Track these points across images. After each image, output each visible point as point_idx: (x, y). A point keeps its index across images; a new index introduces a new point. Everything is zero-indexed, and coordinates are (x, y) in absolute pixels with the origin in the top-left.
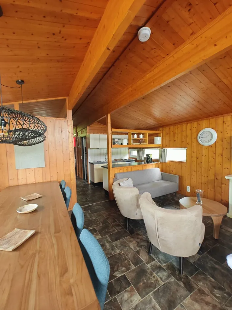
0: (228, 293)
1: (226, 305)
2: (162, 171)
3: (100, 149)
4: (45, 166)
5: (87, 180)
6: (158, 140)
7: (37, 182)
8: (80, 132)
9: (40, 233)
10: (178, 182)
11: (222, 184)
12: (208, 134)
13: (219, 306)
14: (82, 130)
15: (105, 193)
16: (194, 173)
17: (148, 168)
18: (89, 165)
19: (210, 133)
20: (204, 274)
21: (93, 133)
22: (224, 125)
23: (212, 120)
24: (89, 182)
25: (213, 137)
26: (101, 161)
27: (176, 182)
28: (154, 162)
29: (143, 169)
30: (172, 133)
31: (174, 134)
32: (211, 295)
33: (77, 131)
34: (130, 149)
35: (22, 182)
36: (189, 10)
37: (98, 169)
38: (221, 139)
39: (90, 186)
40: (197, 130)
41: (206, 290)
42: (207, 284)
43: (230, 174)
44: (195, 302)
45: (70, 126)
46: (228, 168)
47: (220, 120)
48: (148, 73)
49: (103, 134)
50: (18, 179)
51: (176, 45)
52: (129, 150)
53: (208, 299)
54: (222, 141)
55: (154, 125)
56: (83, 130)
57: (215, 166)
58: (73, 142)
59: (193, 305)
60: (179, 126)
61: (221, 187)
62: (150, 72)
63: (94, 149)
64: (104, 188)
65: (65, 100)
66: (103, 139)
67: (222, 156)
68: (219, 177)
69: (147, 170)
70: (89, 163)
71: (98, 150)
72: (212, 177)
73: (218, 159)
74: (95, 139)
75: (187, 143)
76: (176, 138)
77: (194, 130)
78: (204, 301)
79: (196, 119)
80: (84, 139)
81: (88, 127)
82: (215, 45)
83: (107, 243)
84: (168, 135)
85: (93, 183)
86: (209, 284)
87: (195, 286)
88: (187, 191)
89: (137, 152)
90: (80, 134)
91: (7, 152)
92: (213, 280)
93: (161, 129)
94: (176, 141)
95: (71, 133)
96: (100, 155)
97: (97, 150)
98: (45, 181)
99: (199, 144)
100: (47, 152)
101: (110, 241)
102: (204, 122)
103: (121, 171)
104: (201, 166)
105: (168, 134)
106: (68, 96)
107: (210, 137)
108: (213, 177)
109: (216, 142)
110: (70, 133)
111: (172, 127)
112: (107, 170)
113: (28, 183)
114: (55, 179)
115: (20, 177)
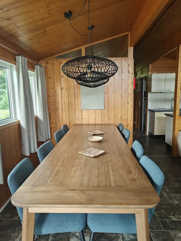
3: (165, 93)
4: (104, 108)
5: (145, 132)
7: (97, 123)
8: (140, 72)
9: (108, 153)
14: (142, 69)
15: (167, 148)
18: (148, 113)
21: (156, 72)
24: (147, 134)
26: (164, 108)
33: (136, 72)
35: (85, 122)
37: (160, 118)
39: (147, 138)
45: (131, 65)
49: (171, 73)
50: (82, 119)
56: (144, 69)
58: (132, 84)
63: (156, 93)
64: (166, 141)
65: (127, 35)
66: (170, 80)
70: (149, 110)
71: (162, 94)
74: (159, 80)
80: (144, 80)
81: (150, 65)
83: (165, 192)
85: (151, 135)
90: (140, 74)
91: (75, 94)
95: (131, 73)
96: (165, 100)
97: (160, 94)
98: (103, 123)
100: (107, 94)
101: (168, 192)
106: (130, 31)
110: (129, 73)
112: (172, 118)
113: (90, 123)
114: (112, 122)
115: (84, 117)
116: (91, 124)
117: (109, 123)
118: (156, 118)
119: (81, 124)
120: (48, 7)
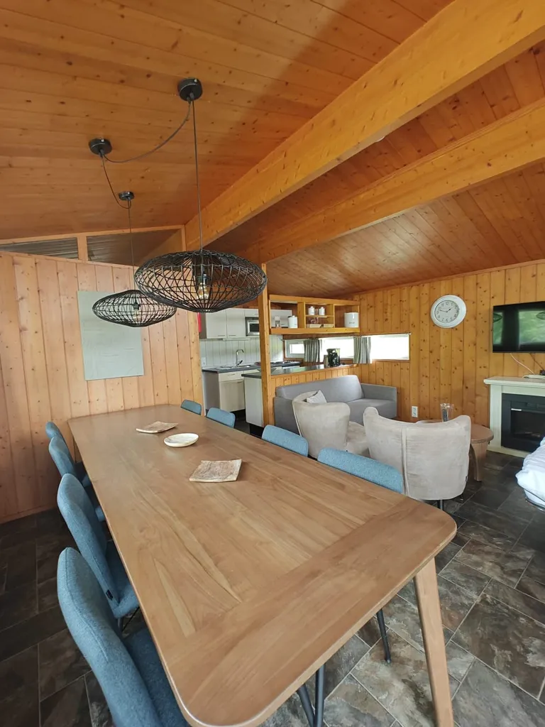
0: (511, 539)
1: (512, 551)
2: (361, 380)
3: (226, 340)
4: (144, 372)
6: (353, 319)
7: (128, 407)
10: (395, 399)
11: (476, 395)
12: (450, 305)
13: (504, 553)
16: (424, 380)
17: (335, 376)
19: (454, 305)
20: (474, 524)
22: (479, 289)
23: (457, 280)
25: (460, 311)
26: (230, 365)
27: (392, 400)
28: (344, 364)
29: (327, 378)
30: (380, 306)
31: (385, 305)
32: (490, 544)
34: (286, 341)
35: (99, 408)
36: (454, 108)
37: (226, 383)
38: (472, 315)
40: (430, 299)
41: (482, 540)
42: (481, 534)
43: (489, 377)
44: (471, 555)
46: (485, 367)
47: (471, 279)
48: (364, 192)
50: (89, 402)
51: (422, 153)
52: (284, 342)
53: (487, 548)
54: (475, 319)
55: (344, 290)
57: (462, 364)
58: (196, 322)
59: (469, 557)
60: (396, 291)
61: (474, 402)
62: (368, 190)
63: (212, 340)
64: (248, 421)
67: (475, 345)
68: (470, 384)
69: (335, 379)
70: (204, 371)
72: (457, 385)
73: (469, 352)
74: (217, 318)
75: (411, 323)
76: (388, 314)
77: (425, 299)
78: (483, 551)
79: (427, 279)
82: (489, 165)
84: (372, 309)
86: (484, 534)
87: (465, 538)
88: (413, 415)
89: (303, 345)
91: (64, 342)
92: (488, 529)
93: (356, 297)
94: (389, 321)
96: (226, 352)
98: (143, 405)
99: (434, 325)
100: (147, 342)
102: (444, 285)
103: (287, 383)
104: (438, 367)
105: (371, 307)
106: (185, 224)
107: (453, 311)
108: (460, 386)
109: (465, 322)
111: (380, 294)
112: (259, 380)
113: (110, 410)
114: (163, 400)
115: (93, 398)
116: (114, 410)
117: (157, 403)
118: (220, 384)
119: (87, 416)
120: (63, 103)
